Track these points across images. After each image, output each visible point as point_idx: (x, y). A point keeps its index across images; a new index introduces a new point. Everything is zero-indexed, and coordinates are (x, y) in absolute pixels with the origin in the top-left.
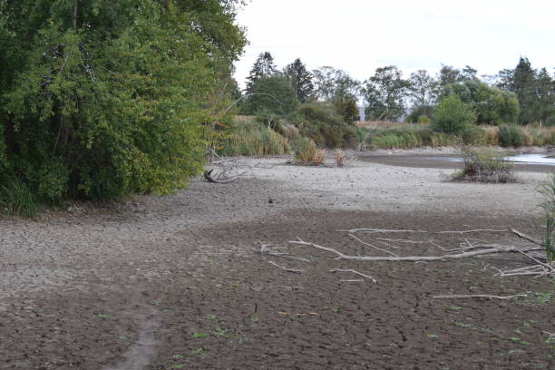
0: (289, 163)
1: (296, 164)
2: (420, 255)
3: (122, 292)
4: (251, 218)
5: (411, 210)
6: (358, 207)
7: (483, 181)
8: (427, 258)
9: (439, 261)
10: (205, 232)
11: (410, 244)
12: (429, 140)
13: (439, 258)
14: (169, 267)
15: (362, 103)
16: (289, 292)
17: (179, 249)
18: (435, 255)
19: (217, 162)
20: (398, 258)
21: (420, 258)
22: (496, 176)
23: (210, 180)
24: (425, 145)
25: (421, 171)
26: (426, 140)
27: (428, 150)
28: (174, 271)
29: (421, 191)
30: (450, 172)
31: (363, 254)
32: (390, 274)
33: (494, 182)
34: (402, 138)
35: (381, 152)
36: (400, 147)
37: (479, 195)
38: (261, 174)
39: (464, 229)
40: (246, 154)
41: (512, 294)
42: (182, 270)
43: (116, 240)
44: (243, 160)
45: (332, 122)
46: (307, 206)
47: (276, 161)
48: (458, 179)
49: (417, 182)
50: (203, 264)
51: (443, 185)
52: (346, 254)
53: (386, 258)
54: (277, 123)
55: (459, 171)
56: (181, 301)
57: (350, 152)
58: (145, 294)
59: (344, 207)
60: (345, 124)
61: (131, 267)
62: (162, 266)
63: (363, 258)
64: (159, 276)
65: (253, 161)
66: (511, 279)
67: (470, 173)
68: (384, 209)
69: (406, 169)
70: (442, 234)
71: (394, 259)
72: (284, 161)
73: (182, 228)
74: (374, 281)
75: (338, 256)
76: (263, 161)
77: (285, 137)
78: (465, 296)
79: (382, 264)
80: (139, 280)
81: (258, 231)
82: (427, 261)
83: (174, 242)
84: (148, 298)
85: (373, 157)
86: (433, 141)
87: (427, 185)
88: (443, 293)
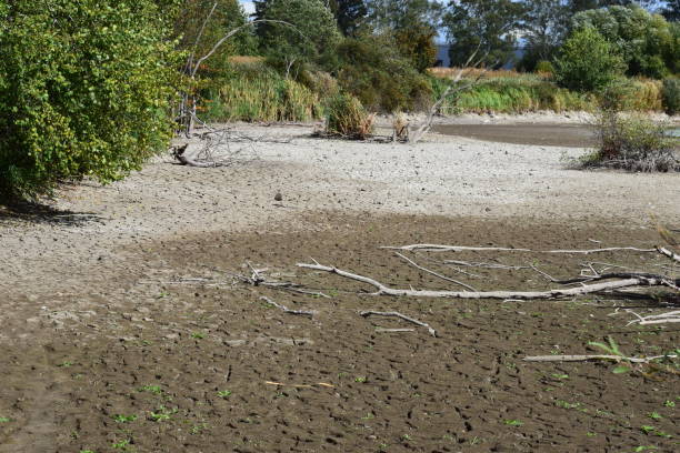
0: (316, 135)
1: (329, 137)
2: (514, 289)
3: (11, 344)
4: (242, 224)
5: (508, 214)
6: (422, 209)
7: (628, 169)
8: (524, 294)
9: (542, 298)
10: (163, 247)
11: (499, 271)
12: (551, 100)
13: (543, 294)
14: (95, 304)
15: (442, 38)
16: (287, 349)
17: (117, 275)
18: (538, 288)
19: (200, 132)
20: (476, 294)
21: (513, 294)
22: (652, 161)
23: (184, 163)
24: (542, 107)
25: (533, 151)
26: (546, 102)
27: (549, 117)
28: (103, 311)
29: (529, 184)
30: (579, 153)
31: (419, 287)
32: (460, 319)
33: (648, 170)
34: (506, 97)
35: (472, 118)
36: (504, 111)
37: (623, 192)
38: (267, 152)
39: (592, 246)
40: (247, 119)
41: (655, 354)
42: (115, 309)
43: (14, 259)
44: (242, 128)
45: (392, 70)
46: (338, 207)
47: (297, 131)
48: (589, 164)
49: (523, 168)
50: (153, 300)
51: (565, 173)
52: (391, 285)
53: (455, 294)
54: (302, 69)
55: (591, 151)
56: (107, 361)
57: (420, 118)
58: (50, 348)
59: (399, 209)
60: (414, 72)
61: (33, 304)
62: (84, 302)
63: (418, 293)
64: (76, 318)
65: (256, 131)
66: (656, 330)
67: (614, 153)
68: (464, 212)
69: (509, 147)
70: (554, 255)
71: (469, 294)
72: (309, 131)
73: (127, 240)
74: (432, 331)
75: (378, 289)
76: (275, 131)
77: (313, 91)
78: (577, 357)
79: (447, 303)
80: (42, 325)
81: (254, 245)
82: (523, 298)
83: (108, 263)
84: (53, 356)
86: (558, 103)
87: (539, 173)
88: (543, 352)
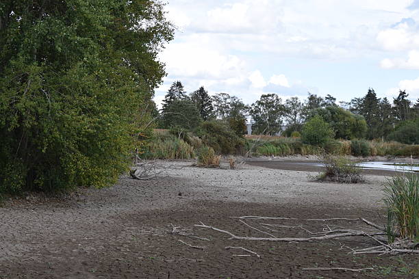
0: (194, 166)
1: (199, 167)
2: (293, 237)
3: (67, 262)
4: (165, 207)
5: (285, 202)
6: (246, 200)
7: (339, 182)
8: (298, 239)
9: (308, 241)
10: (130, 217)
11: (285, 229)
12: (300, 149)
13: (307, 239)
14: (103, 243)
15: (249, 120)
16: (194, 264)
17: (111, 230)
18: (303, 237)
19: (139, 164)
20: (276, 239)
21: (293, 239)
22: (350, 178)
23: (135, 178)
24: (296, 153)
25: (293, 173)
26: (297, 150)
27: (299, 157)
28: (107, 247)
29: (293, 188)
30: (315, 174)
31: (250, 235)
32: (270, 251)
33: (348, 182)
34: (279, 148)
35: (264, 158)
36: (277, 155)
37: (337, 192)
38: (172, 173)
39: (326, 217)
40: (162, 158)
41: (362, 267)
42: (113, 245)
43: (62, 222)
44: (159, 162)
45: (227, 135)
46: (208, 199)
47: (184, 164)
48: (321, 180)
49: (290, 182)
50: (129, 242)
51: (309, 184)
52: (236, 235)
53: (267, 239)
54: (186, 135)
55: (322, 173)
56: (112, 269)
57: (239, 158)
58: (85, 264)
59: (236, 200)
60: (237, 136)
61: (74, 243)
62: (97, 242)
63: (250, 239)
64: (95, 250)
65: (167, 164)
66: (361, 256)
67: (331, 175)
68: (265, 201)
69: (282, 171)
70: (309, 221)
71: (273, 239)
72: (190, 164)
73: (113, 214)
74: (259, 256)
75: (231, 236)
76: (174, 163)
77: (191, 146)
78: (327, 269)
79: (264, 243)
80: (80, 253)
81: (171, 216)
82: (298, 241)
83: (106, 224)
84: (87, 267)
85: (257, 162)
86: (303, 151)
87: (298, 184)
88: (311, 266)
